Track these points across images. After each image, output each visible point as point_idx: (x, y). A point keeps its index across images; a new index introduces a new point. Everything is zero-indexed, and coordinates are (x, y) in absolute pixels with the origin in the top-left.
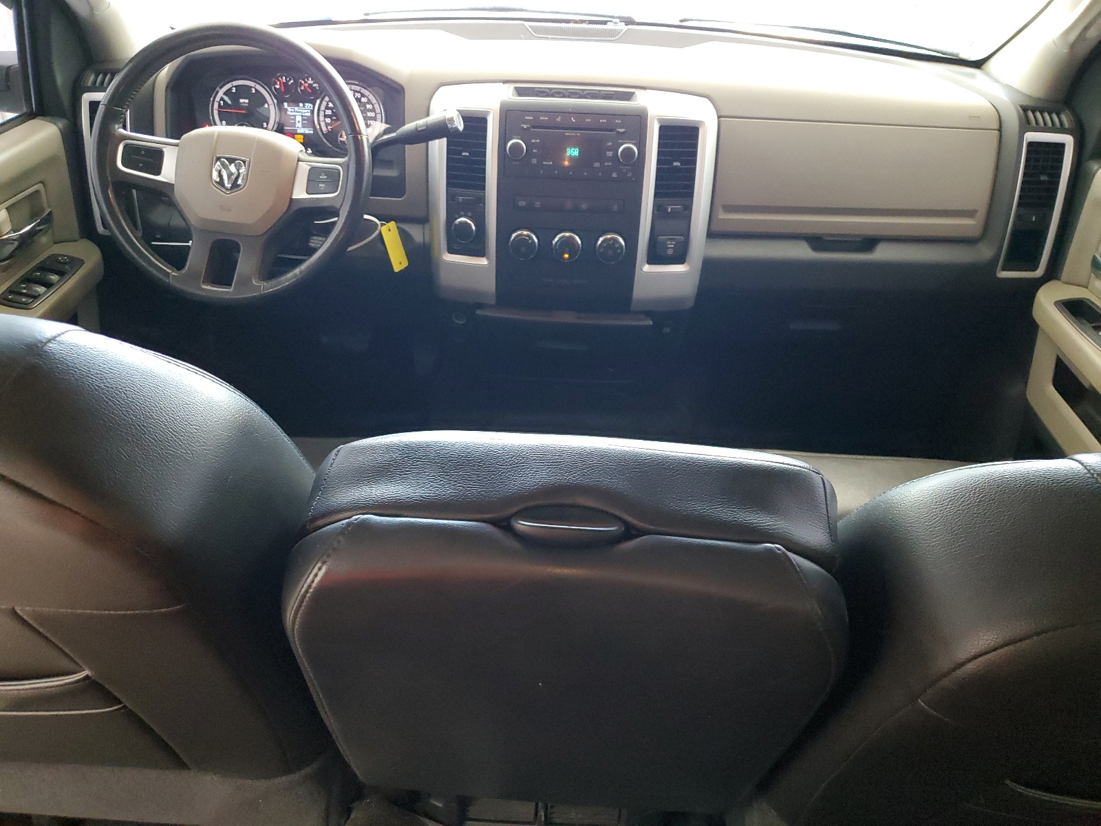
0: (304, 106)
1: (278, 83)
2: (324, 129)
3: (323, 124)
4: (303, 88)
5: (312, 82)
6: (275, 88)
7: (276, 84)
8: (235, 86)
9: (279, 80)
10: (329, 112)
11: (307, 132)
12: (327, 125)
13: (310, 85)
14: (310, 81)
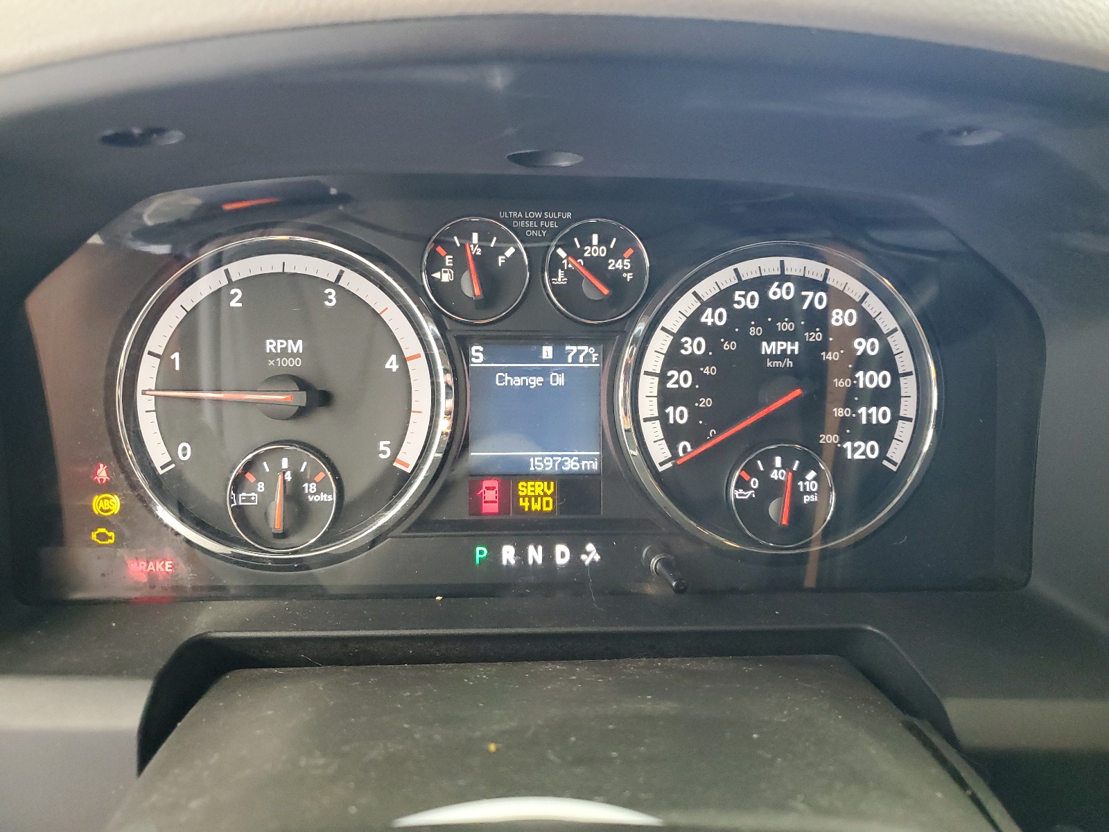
0: (560, 356)
1: (448, 260)
2: (660, 452)
3: (653, 432)
4: (561, 278)
5: (601, 252)
6: (434, 283)
7: (435, 264)
8: (244, 283)
9: (450, 248)
10: (681, 379)
11: (571, 465)
12: (672, 434)
13: (596, 266)
14: (595, 249)
